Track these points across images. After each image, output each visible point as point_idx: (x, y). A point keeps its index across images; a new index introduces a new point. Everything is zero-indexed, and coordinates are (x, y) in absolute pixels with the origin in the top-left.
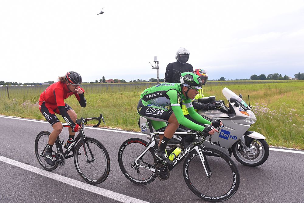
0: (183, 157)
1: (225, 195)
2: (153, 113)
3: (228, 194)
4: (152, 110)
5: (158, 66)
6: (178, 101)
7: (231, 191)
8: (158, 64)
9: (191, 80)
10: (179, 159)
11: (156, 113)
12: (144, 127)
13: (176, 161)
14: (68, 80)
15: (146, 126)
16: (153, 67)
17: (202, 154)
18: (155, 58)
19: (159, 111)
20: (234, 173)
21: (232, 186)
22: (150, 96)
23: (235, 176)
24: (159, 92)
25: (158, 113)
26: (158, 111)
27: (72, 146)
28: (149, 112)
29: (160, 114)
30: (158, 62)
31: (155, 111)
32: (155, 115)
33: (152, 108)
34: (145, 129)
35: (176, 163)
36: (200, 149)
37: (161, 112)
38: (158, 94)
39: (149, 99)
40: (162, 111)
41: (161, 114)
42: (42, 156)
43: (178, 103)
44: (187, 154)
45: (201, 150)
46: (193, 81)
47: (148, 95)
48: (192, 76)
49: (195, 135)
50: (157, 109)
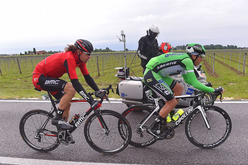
0: (186, 116)
1: (223, 139)
2: (161, 90)
3: (225, 137)
4: (161, 86)
5: (125, 39)
7: (227, 134)
8: (125, 37)
10: (183, 118)
11: (163, 91)
13: (180, 120)
16: (120, 39)
17: (204, 111)
18: (122, 32)
19: (167, 91)
20: (227, 119)
21: (227, 130)
22: (161, 66)
23: (228, 122)
24: (173, 61)
26: (166, 90)
28: (158, 87)
30: (124, 35)
35: (179, 123)
36: (202, 108)
37: (168, 92)
38: (171, 64)
39: (161, 69)
44: (190, 113)
45: (204, 108)
47: (159, 65)
48: (201, 46)
49: (198, 96)
50: (165, 88)
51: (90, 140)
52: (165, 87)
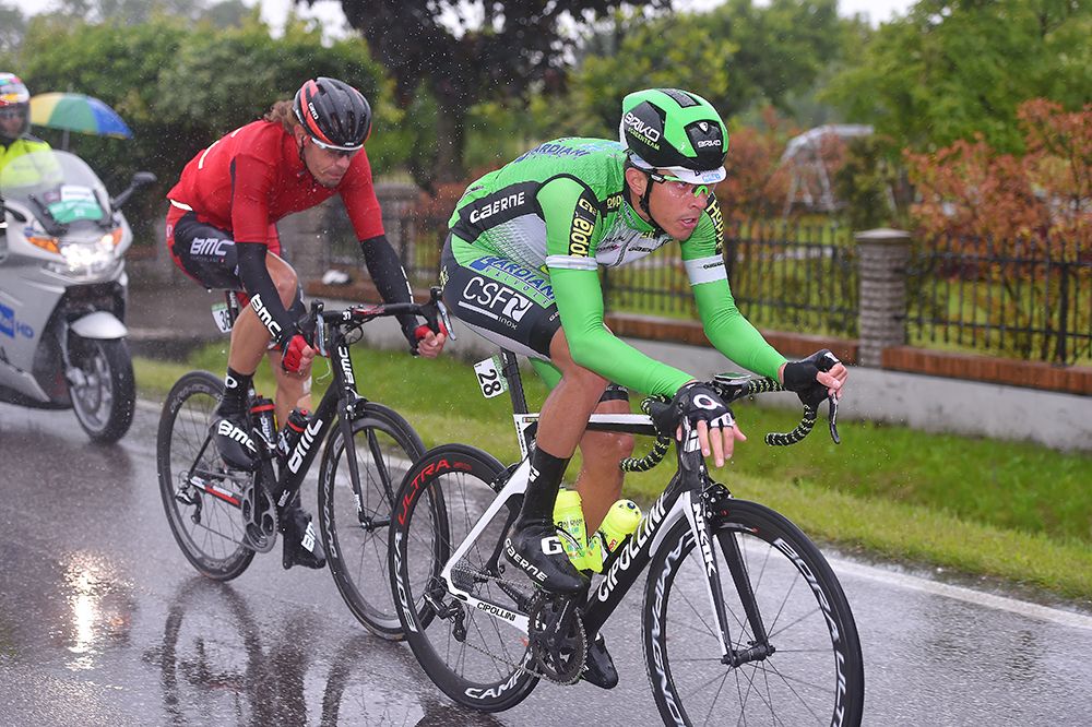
0: (637, 550)
2: (486, 307)
4: (484, 290)
6: (572, 242)
9: (653, 135)
10: (625, 562)
11: (500, 307)
12: (486, 381)
13: (613, 573)
14: (304, 118)
15: (498, 379)
19: (513, 302)
24: (516, 189)
25: (507, 311)
26: (508, 297)
27: (307, 447)
28: (474, 302)
29: (512, 319)
31: (497, 297)
32: (496, 317)
33: (487, 280)
34: (495, 393)
36: (698, 507)
37: (517, 307)
38: (513, 202)
40: (524, 302)
41: (518, 316)
42: (182, 500)
43: (571, 253)
44: (654, 533)
46: (662, 141)
47: (477, 205)
48: (662, 114)
50: (504, 289)
51: (335, 555)
52: (501, 285)
